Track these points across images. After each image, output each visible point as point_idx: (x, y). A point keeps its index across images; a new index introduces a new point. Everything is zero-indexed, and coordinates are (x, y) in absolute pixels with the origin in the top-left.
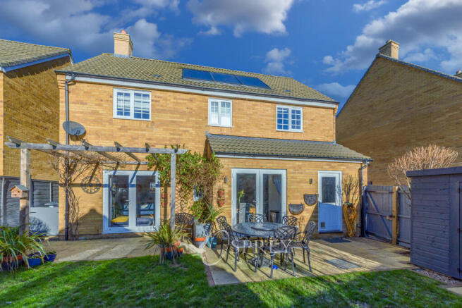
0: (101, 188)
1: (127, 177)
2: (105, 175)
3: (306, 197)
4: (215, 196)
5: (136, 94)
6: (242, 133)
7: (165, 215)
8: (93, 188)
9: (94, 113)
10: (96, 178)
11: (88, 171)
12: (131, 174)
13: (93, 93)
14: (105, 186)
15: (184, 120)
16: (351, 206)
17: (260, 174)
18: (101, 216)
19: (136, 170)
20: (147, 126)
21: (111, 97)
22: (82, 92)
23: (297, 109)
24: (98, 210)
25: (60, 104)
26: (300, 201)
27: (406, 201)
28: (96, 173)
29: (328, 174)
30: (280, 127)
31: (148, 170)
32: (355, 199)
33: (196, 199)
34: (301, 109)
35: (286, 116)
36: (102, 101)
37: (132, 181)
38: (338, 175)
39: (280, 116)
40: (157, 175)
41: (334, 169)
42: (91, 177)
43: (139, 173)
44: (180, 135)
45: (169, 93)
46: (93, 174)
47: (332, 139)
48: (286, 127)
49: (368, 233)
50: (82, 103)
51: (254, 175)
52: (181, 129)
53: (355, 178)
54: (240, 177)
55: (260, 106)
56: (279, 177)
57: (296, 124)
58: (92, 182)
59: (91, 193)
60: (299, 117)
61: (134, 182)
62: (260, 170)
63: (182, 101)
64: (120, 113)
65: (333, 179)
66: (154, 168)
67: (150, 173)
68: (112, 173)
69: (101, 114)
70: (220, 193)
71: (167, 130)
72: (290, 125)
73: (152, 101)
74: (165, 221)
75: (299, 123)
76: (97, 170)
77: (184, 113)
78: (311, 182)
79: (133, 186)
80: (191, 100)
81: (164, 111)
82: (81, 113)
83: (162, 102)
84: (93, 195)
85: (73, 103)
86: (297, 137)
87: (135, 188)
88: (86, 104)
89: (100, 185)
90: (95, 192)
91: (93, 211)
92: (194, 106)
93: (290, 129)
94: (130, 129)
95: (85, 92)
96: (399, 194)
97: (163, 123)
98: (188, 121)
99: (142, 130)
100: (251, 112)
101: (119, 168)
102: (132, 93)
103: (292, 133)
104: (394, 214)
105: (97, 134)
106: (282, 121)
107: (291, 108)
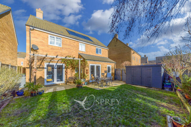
0: (44, 69)
1: (54, 65)
2: (45, 65)
3: (105, 71)
4: (86, 71)
5: (56, 38)
6: (88, 54)
7: (67, 77)
8: (41, 69)
9: (41, 42)
10: (42, 65)
11: (39, 63)
12: (55, 64)
13: (41, 35)
14: (46, 68)
15: (72, 48)
16: (113, 73)
17: (95, 65)
18: (44, 79)
19: (57, 63)
20: (61, 49)
21: (48, 37)
22: (36, 34)
23: (100, 48)
24: (43, 77)
25: (27, 37)
26: (104, 72)
27: (123, 72)
28: (42, 63)
29: (109, 66)
30: (97, 53)
31: (61, 63)
32: (114, 72)
33: (76, 72)
34: (101, 49)
35: (98, 50)
36: (44, 38)
37: (55, 66)
38: (110, 66)
39: (97, 50)
40: (64, 65)
41: (110, 65)
42: (40, 65)
43: (58, 64)
44: (71, 53)
45: (68, 39)
46: (41, 64)
47: (107, 57)
48: (98, 53)
49: (116, 79)
50: (36, 38)
51: (94, 66)
52: (71, 51)
53: (114, 67)
54: (91, 66)
55: (92, 47)
56: (99, 66)
57: (100, 52)
58: (40, 67)
59: (40, 71)
60: (101, 51)
61: (56, 67)
62: (96, 64)
63: (72, 42)
64: (51, 43)
65: (110, 67)
66: (63, 63)
67: (61, 64)
68: (48, 64)
69: (44, 43)
70: (87, 70)
71: (67, 51)
72: (99, 53)
73: (62, 41)
74: (67, 80)
75: (101, 52)
76: (43, 62)
77: (72, 46)
78: (106, 68)
79: (56, 68)
80: (74, 42)
81: (66, 45)
82: (36, 41)
83: (65, 42)
84: (41, 72)
85: (33, 37)
86: (100, 56)
87: (56, 69)
88: (38, 38)
89: (44, 68)
90: (42, 70)
91: (41, 77)
92: (75, 44)
93: (99, 54)
94: (55, 49)
95: (37, 34)
96: (122, 70)
97: (66, 49)
98: (73, 49)
99: (59, 50)
100: (90, 48)
101: (51, 62)
102: (55, 37)
103: (99, 55)
104: (121, 74)
105: (42, 50)
106: (97, 51)
107: (99, 48)
